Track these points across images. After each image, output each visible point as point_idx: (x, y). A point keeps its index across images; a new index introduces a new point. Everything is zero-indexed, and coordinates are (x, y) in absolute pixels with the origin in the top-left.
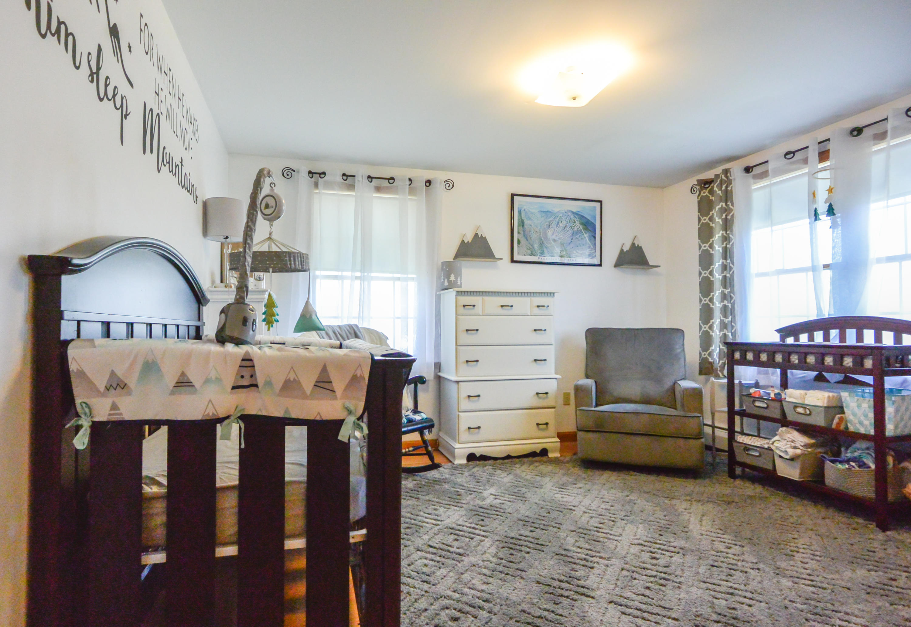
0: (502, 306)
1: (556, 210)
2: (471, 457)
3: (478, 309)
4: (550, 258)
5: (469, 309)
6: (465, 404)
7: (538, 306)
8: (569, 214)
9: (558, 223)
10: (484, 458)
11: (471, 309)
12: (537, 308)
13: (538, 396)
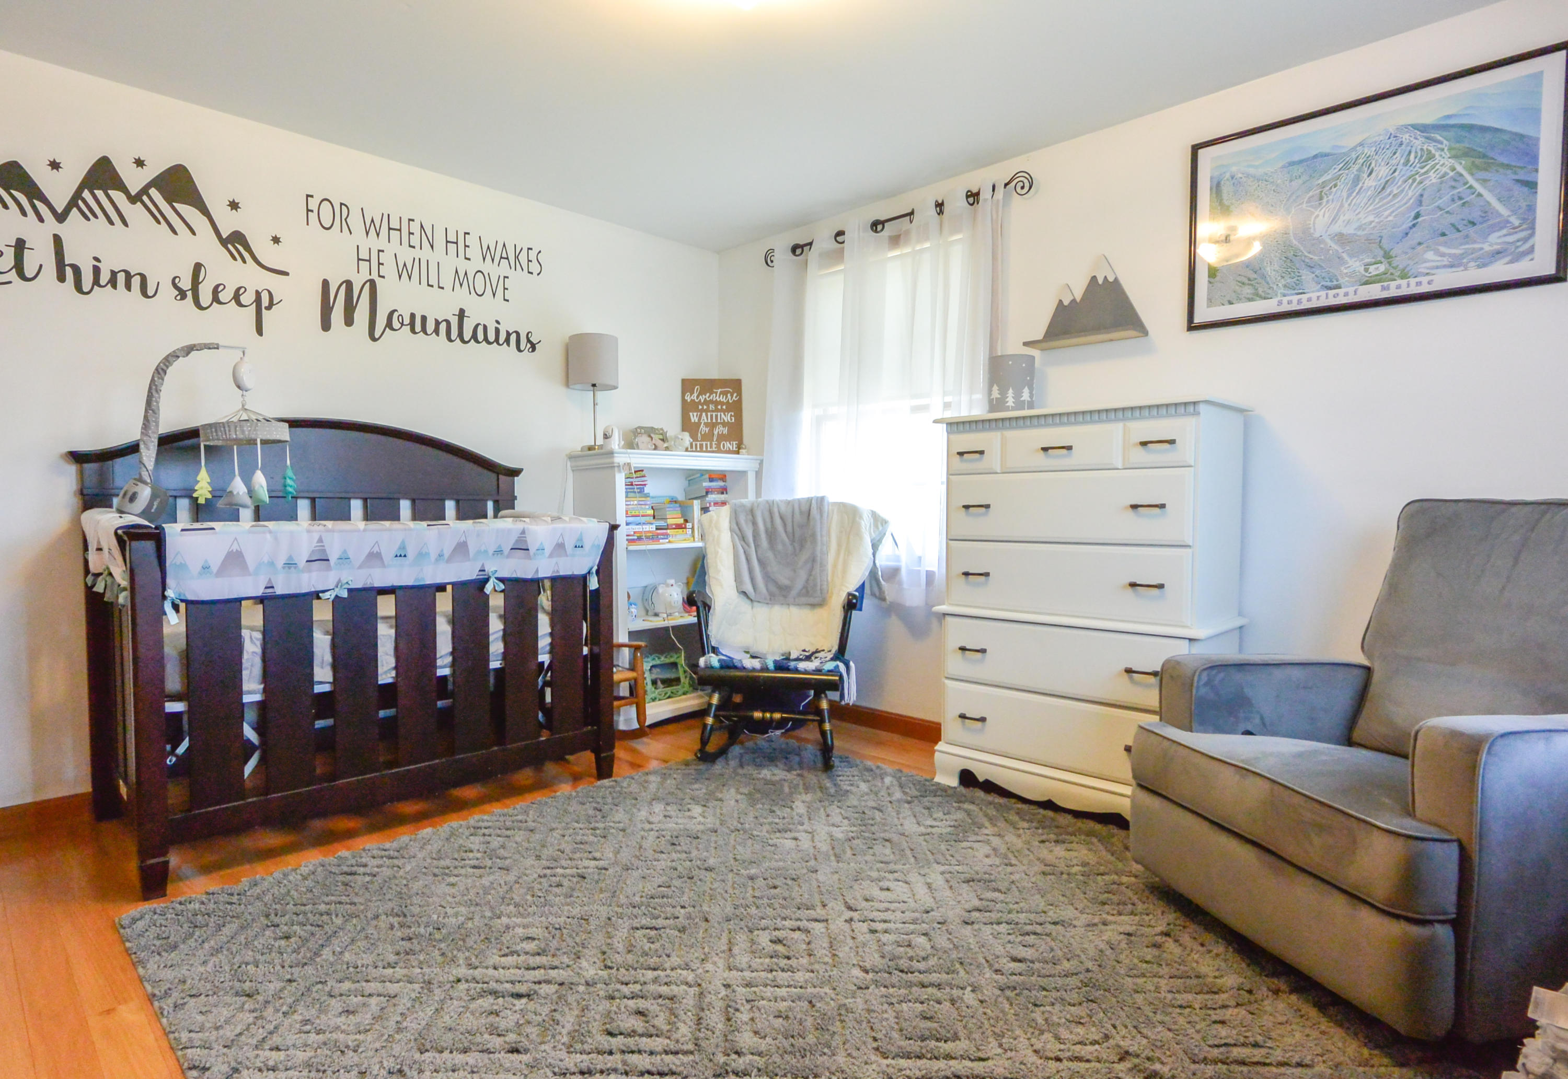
0: (1045, 449)
1: (1349, 142)
2: (967, 778)
3: (993, 460)
4: (1323, 293)
5: (971, 461)
6: (955, 664)
7: (1144, 444)
8: (1406, 137)
9: (1357, 179)
10: (989, 787)
11: (976, 460)
12: (1140, 447)
13: (1131, 679)
